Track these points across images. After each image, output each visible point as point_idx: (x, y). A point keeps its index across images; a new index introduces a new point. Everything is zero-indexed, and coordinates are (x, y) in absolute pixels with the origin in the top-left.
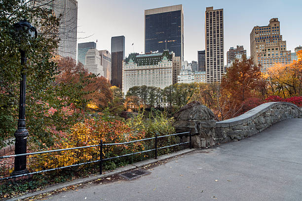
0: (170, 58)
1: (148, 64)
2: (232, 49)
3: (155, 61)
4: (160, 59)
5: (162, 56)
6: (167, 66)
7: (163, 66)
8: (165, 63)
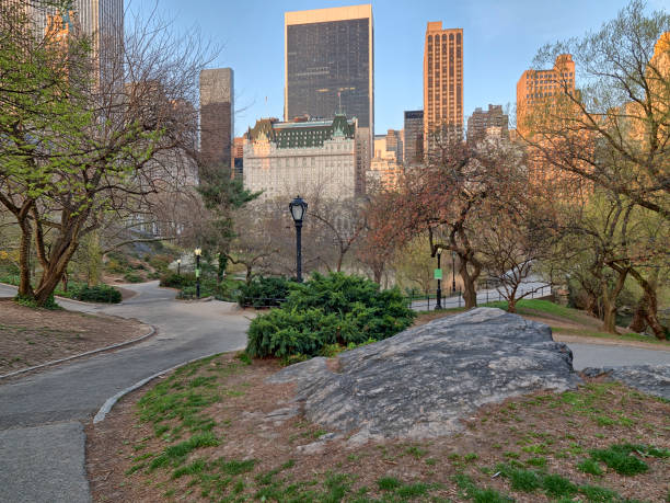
0: (349, 131)
1: (300, 145)
2: (478, 113)
3: (317, 137)
4: (327, 133)
5: (332, 127)
6: (342, 150)
7: (335, 151)
8: (339, 143)
